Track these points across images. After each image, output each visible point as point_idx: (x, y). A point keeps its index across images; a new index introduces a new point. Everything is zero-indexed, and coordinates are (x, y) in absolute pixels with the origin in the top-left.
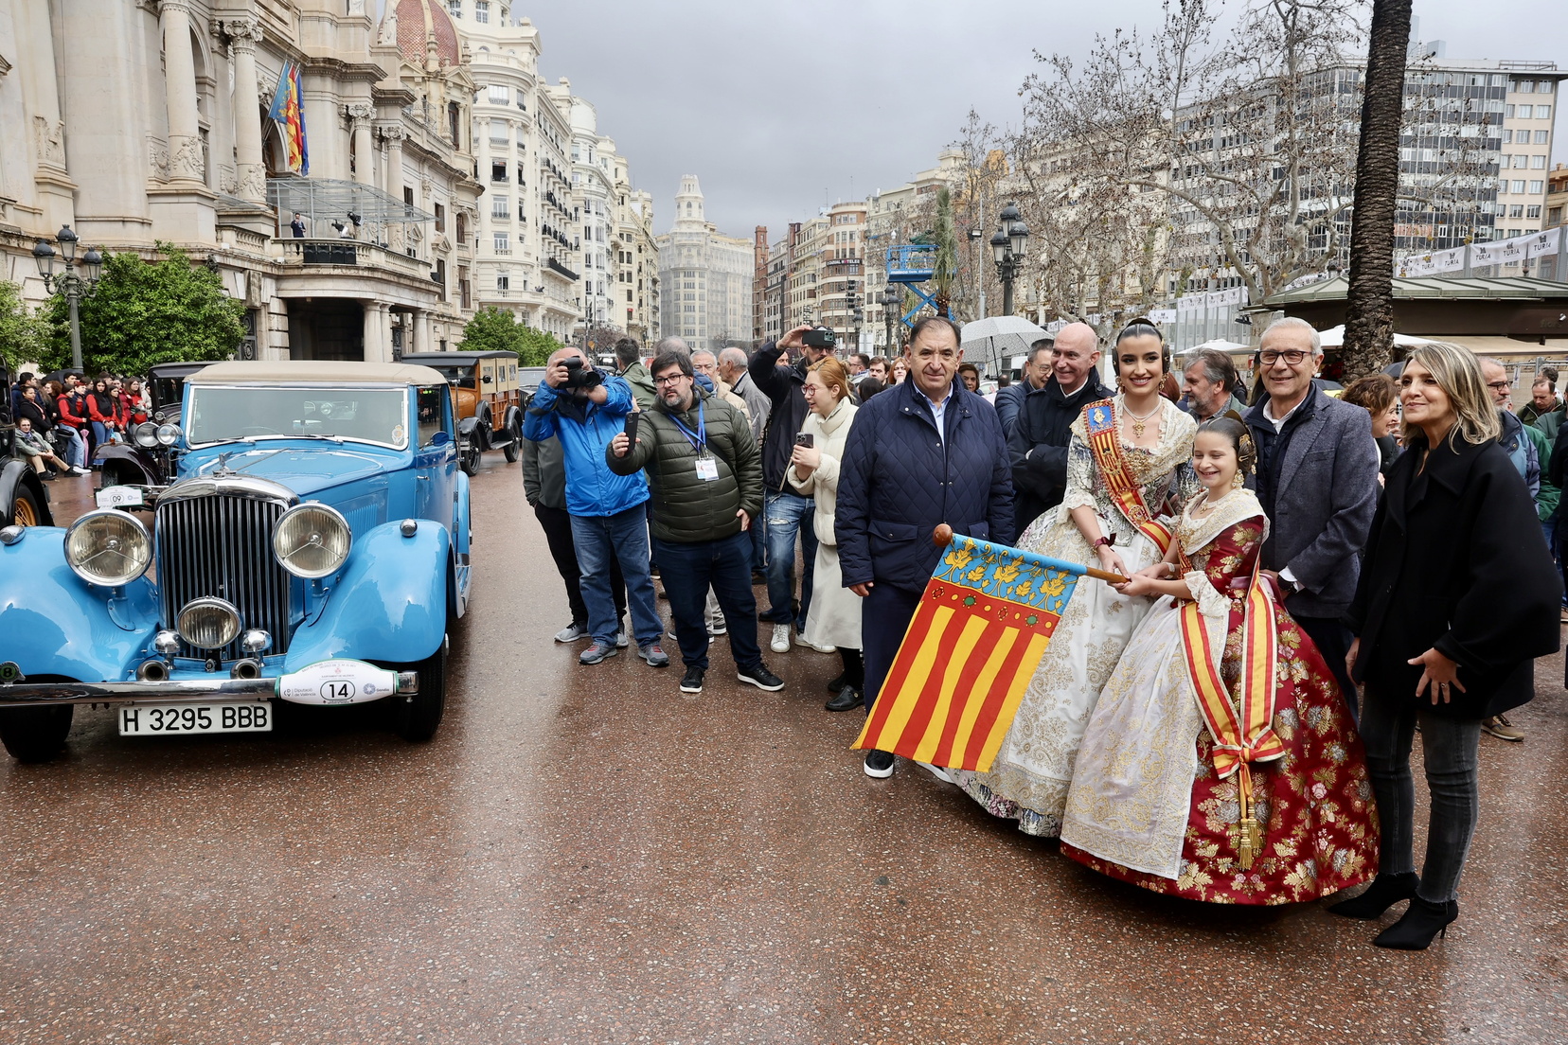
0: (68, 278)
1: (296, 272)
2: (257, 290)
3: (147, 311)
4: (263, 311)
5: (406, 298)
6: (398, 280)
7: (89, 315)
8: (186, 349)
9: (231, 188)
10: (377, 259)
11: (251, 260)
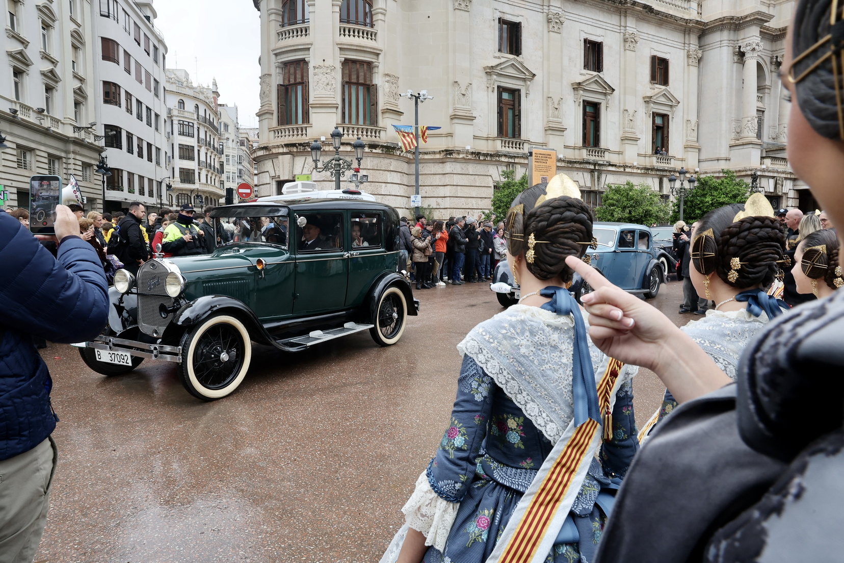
0: (681, 189)
2: (780, 187)
3: (712, 201)
4: (784, 197)
7: (689, 204)
9: (775, 137)
11: (778, 172)
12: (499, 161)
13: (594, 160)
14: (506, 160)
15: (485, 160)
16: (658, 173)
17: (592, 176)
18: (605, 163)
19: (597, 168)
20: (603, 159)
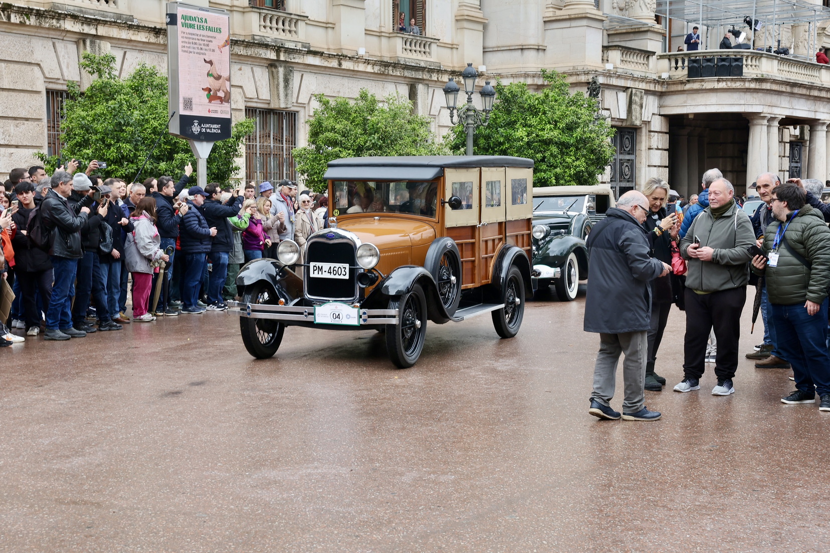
0: (468, 110)
1: (680, 88)
2: (638, 108)
3: (528, 136)
4: (644, 130)
5: (802, 109)
6: (792, 89)
7: (482, 142)
8: (558, 170)
9: (623, 5)
10: (769, 68)
11: (633, 79)
12: (58, 29)
13: (275, 40)
14: (77, 27)
15: (22, 24)
16: (407, 73)
17: (273, 76)
18: (299, 47)
19: (282, 58)
20: (294, 37)
